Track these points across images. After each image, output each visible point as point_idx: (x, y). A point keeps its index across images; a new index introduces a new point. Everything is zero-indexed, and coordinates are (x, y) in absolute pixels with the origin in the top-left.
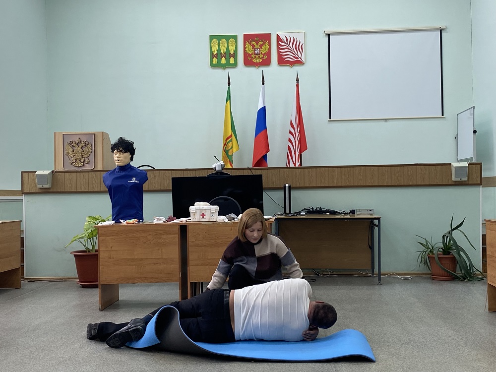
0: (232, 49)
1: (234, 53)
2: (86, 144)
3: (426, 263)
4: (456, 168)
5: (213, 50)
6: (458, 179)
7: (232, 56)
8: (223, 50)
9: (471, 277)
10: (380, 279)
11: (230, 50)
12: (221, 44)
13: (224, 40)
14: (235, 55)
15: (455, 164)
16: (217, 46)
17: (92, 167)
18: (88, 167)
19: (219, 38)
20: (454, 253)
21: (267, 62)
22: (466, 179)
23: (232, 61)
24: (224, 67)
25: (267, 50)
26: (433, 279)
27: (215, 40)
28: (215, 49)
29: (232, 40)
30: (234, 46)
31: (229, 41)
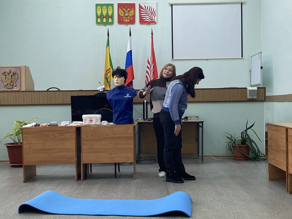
0: (110, 13)
2: (14, 74)
3: (231, 149)
4: (250, 90)
6: (251, 98)
7: (110, 17)
8: (105, 13)
9: (258, 158)
10: (202, 160)
11: (109, 13)
12: (103, 10)
13: (104, 7)
14: (112, 17)
15: (249, 88)
16: (101, 11)
17: (18, 89)
18: (15, 89)
19: (102, 5)
20: (248, 143)
21: (132, 22)
22: (256, 97)
23: (110, 20)
24: (105, 24)
25: (133, 14)
26: (235, 159)
27: (99, 7)
28: (99, 13)
29: (110, 7)
30: (112, 11)
31: (108, 8)
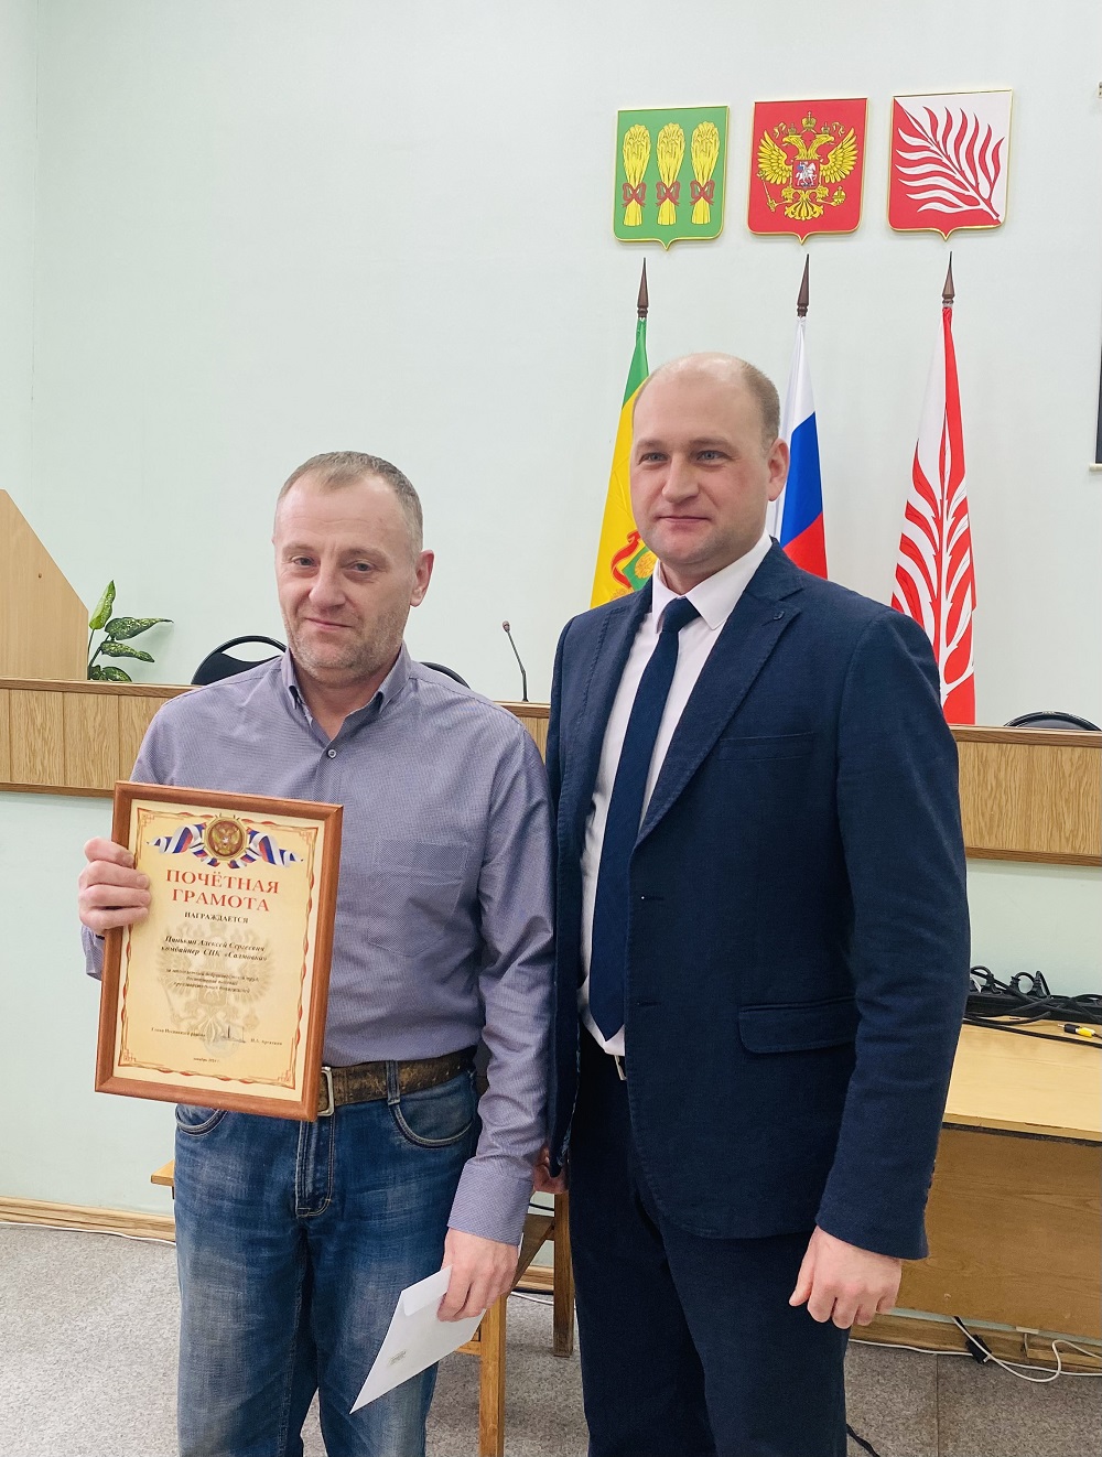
0: (703, 166)
1: (711, 183)
5: (629, 171)
7: (703, 194)
8: (669, 167)
11: (697, 168)
12: (660, 146)
13: (672, 128)
14: (710, 192)
16: (647, 155)
19: (654, 120)
23: (701, 212)
24: (667, 238)
25: (848, 167)
27: (638, 129)
28: (636, 168)
29: (705, 127)
30: (715, 153)
31: (696, 132)
